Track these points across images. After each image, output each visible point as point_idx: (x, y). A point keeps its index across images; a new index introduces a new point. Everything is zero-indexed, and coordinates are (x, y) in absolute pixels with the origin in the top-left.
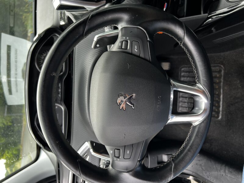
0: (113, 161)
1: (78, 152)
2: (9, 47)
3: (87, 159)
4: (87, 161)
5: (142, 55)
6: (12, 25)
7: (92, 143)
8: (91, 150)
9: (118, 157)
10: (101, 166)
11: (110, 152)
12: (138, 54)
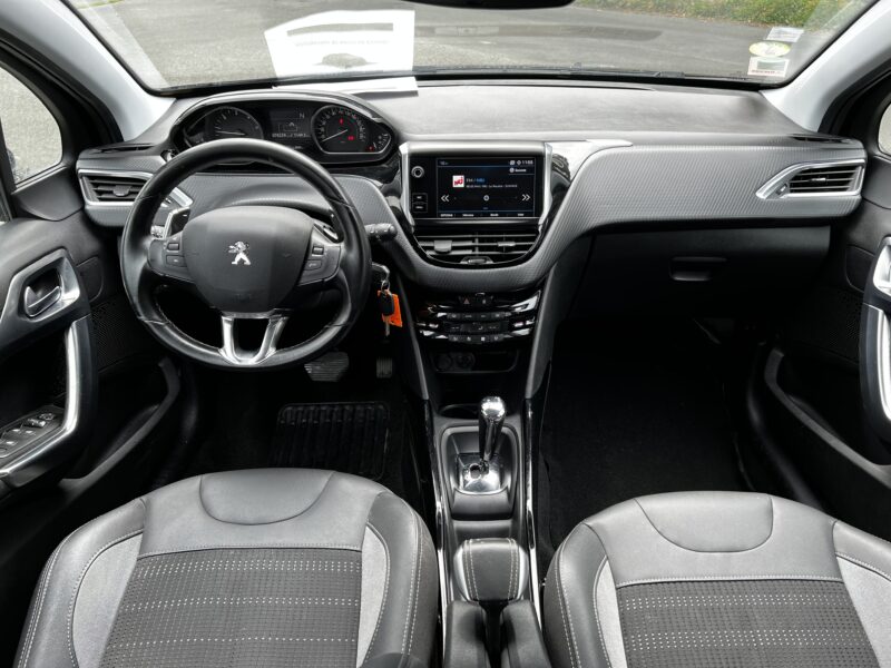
0: (162, 242)
1: (176, 188)
2: (388, 27)
3: (163, 205)
4: (159, 206)
5: (305, 273)
6: (438, 31)
7: (187, 212)
8: (176, 212)
9: (168, 248)
10: (153, 229)
11: (175, 238)
12: (306, 267)
